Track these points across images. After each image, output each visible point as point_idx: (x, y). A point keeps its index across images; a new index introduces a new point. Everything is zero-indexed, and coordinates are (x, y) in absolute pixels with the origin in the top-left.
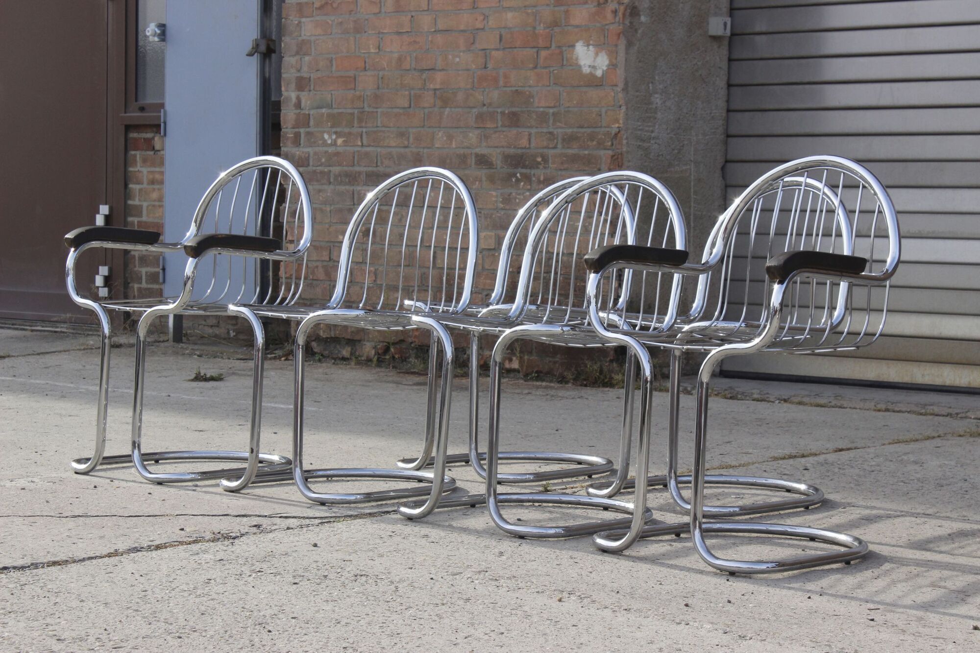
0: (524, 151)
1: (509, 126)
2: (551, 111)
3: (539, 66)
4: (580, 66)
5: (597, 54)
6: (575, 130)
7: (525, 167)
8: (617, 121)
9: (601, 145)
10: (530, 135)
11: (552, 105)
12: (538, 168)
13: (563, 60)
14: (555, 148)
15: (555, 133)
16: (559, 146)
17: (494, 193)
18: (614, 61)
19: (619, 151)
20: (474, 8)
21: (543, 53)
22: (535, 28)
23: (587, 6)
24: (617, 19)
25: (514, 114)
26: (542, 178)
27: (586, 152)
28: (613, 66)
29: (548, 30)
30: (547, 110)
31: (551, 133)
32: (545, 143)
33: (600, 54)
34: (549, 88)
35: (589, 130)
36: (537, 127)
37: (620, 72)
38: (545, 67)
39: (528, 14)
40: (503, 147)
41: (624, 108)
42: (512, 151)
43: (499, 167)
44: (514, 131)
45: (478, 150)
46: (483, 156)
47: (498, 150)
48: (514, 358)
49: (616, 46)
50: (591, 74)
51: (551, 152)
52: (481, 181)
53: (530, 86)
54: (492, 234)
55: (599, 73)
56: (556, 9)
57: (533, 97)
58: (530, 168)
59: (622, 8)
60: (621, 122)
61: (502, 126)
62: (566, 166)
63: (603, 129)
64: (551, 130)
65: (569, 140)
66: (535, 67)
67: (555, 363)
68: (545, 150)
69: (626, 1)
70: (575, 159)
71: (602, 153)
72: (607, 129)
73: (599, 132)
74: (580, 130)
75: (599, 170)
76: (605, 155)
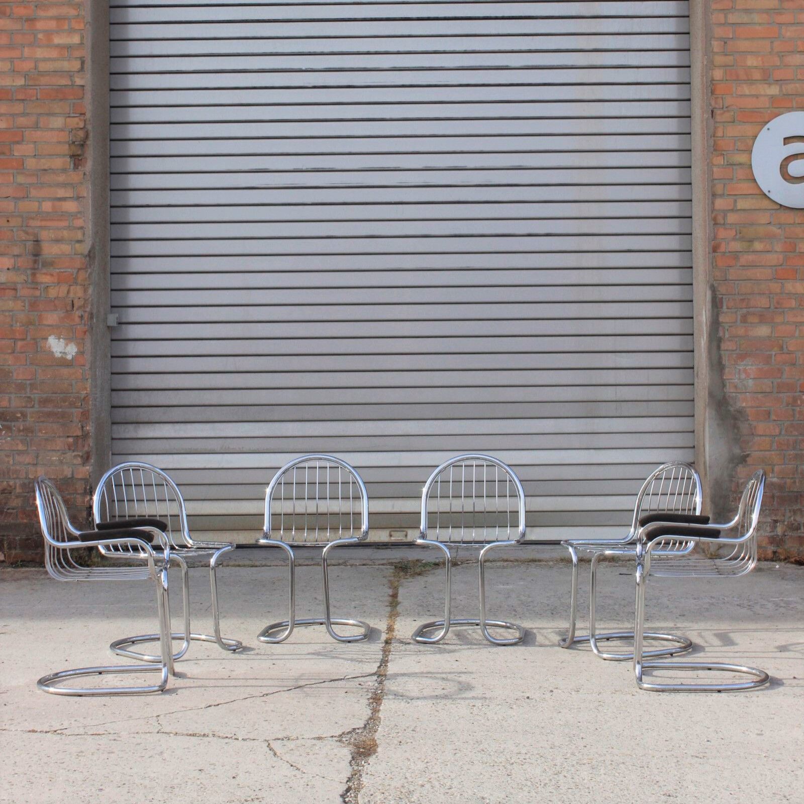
0: (4, 409)
2: (28, 382)
3: (16, 351)
4: (53, 352)
5: (67, 345)
6: (50, 395)
7: (7, 421)
8: (86, 389)
9: (72, 405)
10: (10, 398)
11: (29, 378)
12: (17, 421)
13: (37, 348)
14: (33, 407)
15: (32, 397)
16: (36, 406)
18: (82, 349)
19: (86, 409)
21: (20, 343)
22: (12, 326)
23: (57, 312)
24: (83, 322)
26: (22, 428)
27: (60, 410)
28: (81, 353)
29: (23, 328)
30: (24, 382)
31: (29, 397)
32: (24, 405)
33: (70, 345)
34: (26, 367)
35: (62, 395)
36: (16, 393)
37: (88, 357)
38: (22, 353)
39: (5, 316)
41: (90, 380)
49: (83, 339)
50: (62, 357)
51: (29, 410)
53: (9, 365)
55: (69, 357)
56: (30, 313)
57: (12, 373)
58: (11, 421)
59: (86, 314)
60: (88, 389)
62: (42, 419)
63: (74, 395)
64: (29, 395)
65: (44, 402)
66: (14, 352)
67: (37, 554)
68: (24, 409)
69: (88, 309)
70: (49, 414)
71: (74, 410)
72: (77, 395)
73: (70, 396)
74: (54, 395)
75: (71, 421)
76: (76, 412)
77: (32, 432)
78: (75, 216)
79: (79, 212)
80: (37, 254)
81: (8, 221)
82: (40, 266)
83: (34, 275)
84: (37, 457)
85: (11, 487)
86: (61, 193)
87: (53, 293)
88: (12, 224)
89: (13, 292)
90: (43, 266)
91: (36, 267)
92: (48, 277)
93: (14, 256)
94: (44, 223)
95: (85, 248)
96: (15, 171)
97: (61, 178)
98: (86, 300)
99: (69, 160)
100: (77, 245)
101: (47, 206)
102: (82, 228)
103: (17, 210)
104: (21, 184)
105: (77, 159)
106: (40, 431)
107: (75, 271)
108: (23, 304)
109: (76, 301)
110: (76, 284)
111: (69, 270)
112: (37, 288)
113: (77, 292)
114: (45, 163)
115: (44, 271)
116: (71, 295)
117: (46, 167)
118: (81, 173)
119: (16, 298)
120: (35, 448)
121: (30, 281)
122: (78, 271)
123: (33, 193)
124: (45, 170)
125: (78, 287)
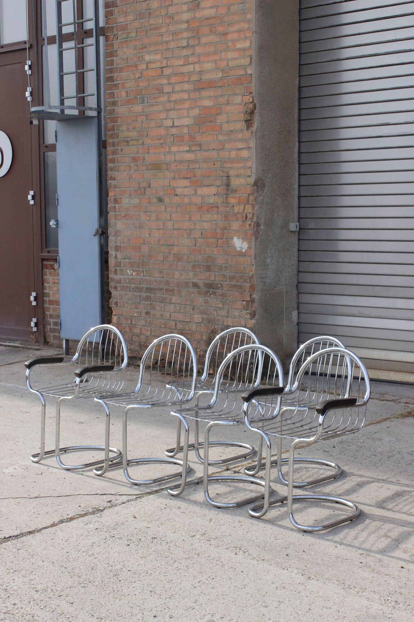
0: (213, 282)
1: (206, 271)
2: (224, 265)
4: (236, 247)
5: (243, 242)
6: (234, 274)
7: (214, 289)
8: (252, 271)
9: (245, 281)
10: (215, 275)
11: (224, 263)
12: (219, 289)
13: (228, 244)
14: (226, 281)
15: (226, 275)
16: (228, 280)
17: (200, 299)
18: (250, 246)
19: (252, 284)
20: (190, 220)
21: (220, 241)
22: (216, 230)
23: (238, 222)
24: (251, 228)
25: (208, 266)
26: (221, 294)
27: (239, 284)
28: (250, 248)
29: (221, 231)
30: (221, 265)
31: (224, 275)
32: (221, 279)
33: (244, 243)
34: (222, 256)
35: (240, 274)
36: (218, 272)
37: (253, 250)
38: (221, 247)
39: (213, 224)
40: (204, 280)
41: (255, 266)
42: (208, 282)
43: (202, 288)
44: (208, 273)
45: (193, 280)
46: (195, 283)
47: (202, 281)
48: (211, 369)
49: (251, 239)
50: (240, 251)
51: (224, 283)
52: (195, 293)
53: (215, 255)
54: (200, 316)
55: (244, 250)
56: (225, 222)
57: (216, 259)
58: (216, 289)
59: (253, 223)
60: (254, 271)
61: (203, 271)
62: (230, 289)
63: (246, 274)
64: (224, 273)
65: (232, 278)
66: (217, 247)
68: (222, 282)
69: (255, 220)
70: (234, 286)
71: (246, 284)
72: (248, 274)
73: (244, 275)
74: (236, 274)
75: (245, 291)
76: (247, 285)
77: (226, 296)
78: (247, 160)
79: (249, 157)
80: (228, 185)
81: (214, 164)
82: (230, 193)
83: (227, 198)
84: (228, 312)
85: (216, 329)
86: (240, 145)
87: (236, 209)
88: (216, 166)
89: (216, 209)
90: (231, 192)
91: (228, 193)
92: (234, 199)
93: (217, 186)
94: (231, 165)
95: (252, 180)
96: (217, 132)
97: (240, 136)
98: (253, 215)
99: (244, 123)
100: (248, 179)
101: (233, 154)
102: (250, 167)
103: (218, 158)
104: (220, 141)
105: (249, 123)
106: (230, 296)
107: (247, 195)
108: (221, 216)
109: (248, 215)
110: (248, 203)
111: (244, 195)
112: (228, 207)
113: (249, 209)
114: (232, 127)
115: (232, 195)
116: (246, 211)
117: (232, 129)
118: (250, 132)
119: (218, 212)
120: (227, 307)
121: (225, 202)
122: (249, 195)
123: (227, 146)
124: (232, 131)
125: (249, 206)
